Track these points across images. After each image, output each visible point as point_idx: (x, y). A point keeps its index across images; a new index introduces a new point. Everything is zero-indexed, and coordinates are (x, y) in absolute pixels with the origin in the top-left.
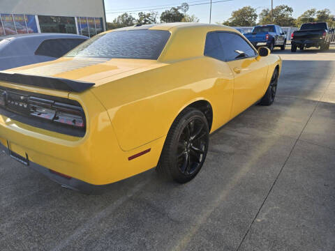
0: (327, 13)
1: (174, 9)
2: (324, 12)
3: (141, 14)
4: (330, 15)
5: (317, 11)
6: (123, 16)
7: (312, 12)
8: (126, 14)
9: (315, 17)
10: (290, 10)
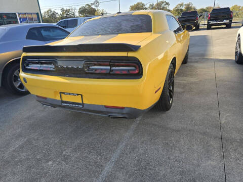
0: (190, 6)
1: (88, 5)
2: (189, 5)
3: (62, 10)
4: (193, 6)
5: (184, 4)
6: (48, 11)
7: (181, 5)
8: (50, 10)
9: (183, 8)
10: (168, 4)
